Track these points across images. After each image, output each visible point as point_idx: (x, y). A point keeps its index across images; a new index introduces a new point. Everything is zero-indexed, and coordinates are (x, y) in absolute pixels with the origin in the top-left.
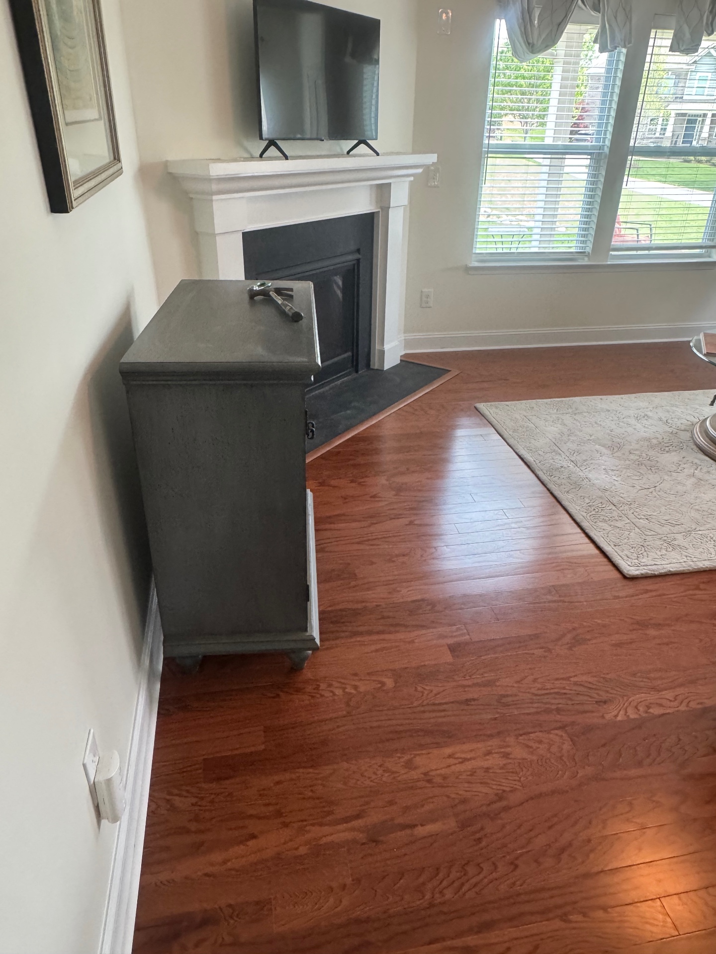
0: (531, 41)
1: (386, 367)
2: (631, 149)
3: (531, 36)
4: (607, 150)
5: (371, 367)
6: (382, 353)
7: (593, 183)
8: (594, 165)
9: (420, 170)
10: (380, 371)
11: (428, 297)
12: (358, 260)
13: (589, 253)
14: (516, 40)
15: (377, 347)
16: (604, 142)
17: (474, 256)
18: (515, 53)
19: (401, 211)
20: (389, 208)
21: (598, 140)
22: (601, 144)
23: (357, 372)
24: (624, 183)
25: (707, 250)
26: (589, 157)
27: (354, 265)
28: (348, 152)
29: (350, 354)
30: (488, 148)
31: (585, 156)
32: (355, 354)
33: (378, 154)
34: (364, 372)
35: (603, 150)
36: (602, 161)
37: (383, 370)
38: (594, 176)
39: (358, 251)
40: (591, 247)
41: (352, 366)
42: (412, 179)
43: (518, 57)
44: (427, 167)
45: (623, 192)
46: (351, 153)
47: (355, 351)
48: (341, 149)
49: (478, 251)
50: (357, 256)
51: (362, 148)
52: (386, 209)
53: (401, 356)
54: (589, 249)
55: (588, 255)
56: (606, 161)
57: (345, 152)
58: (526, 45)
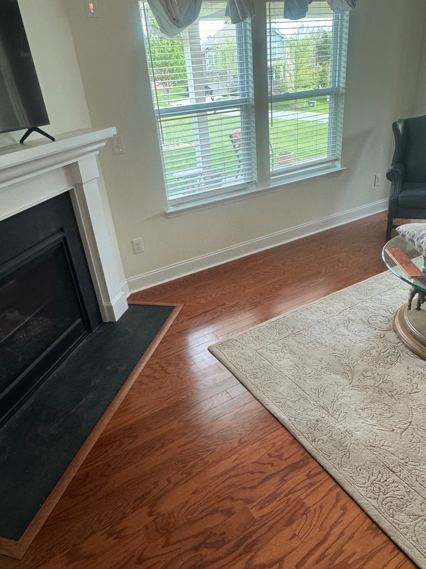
0: (175, 17)
1: (117, 318)
2: (270, 98)
3: (174, 12)
4: (252, 102)
5: (104, 321)
6: (110, 308)
7: (247, 128)
8: (245, 115)
9: (104, 144)
10: (112, 323)
11: (138, 244)
12: (64, 238)
13: (255, 182)
14: (161, 17)
15: (104, 304)
16: (248, 95)
17: (168, 203)
18: (163, 29)
19: (95, 184)
20: (82, 184)
21: (243, 95)
22: (246, 97)
23: (91, 331)
24: (270, 125)
25: (332, 163)
26: (239, 109)
27: (61, 243)
28: (22, 141)
29: (79, 320)
30: (159, 114)
31: (236, 109)
32: (85, 319)
33: (53, 139)
34: (98, 329)
35: (249, 102)
36: (250, 110)
37: (115, 322)
38: (247, 123)
39: (62, 230)
40: (257, 177)
41: (86, 329)
42: (98, 152)
43: (166, 32)
44: (110, 140)
45: (270, 132)
46: (24, 142)
47: (84, 317)
48: (14, 140)
49: (171, 198)
50: (61, 235)
51: (35, 135)
52: (79, 185)
53: (128, 299)
54: (255, 178)
55: (254, 183)
56: (254, 110)
57: (18, 141)
58: (171, 20)
